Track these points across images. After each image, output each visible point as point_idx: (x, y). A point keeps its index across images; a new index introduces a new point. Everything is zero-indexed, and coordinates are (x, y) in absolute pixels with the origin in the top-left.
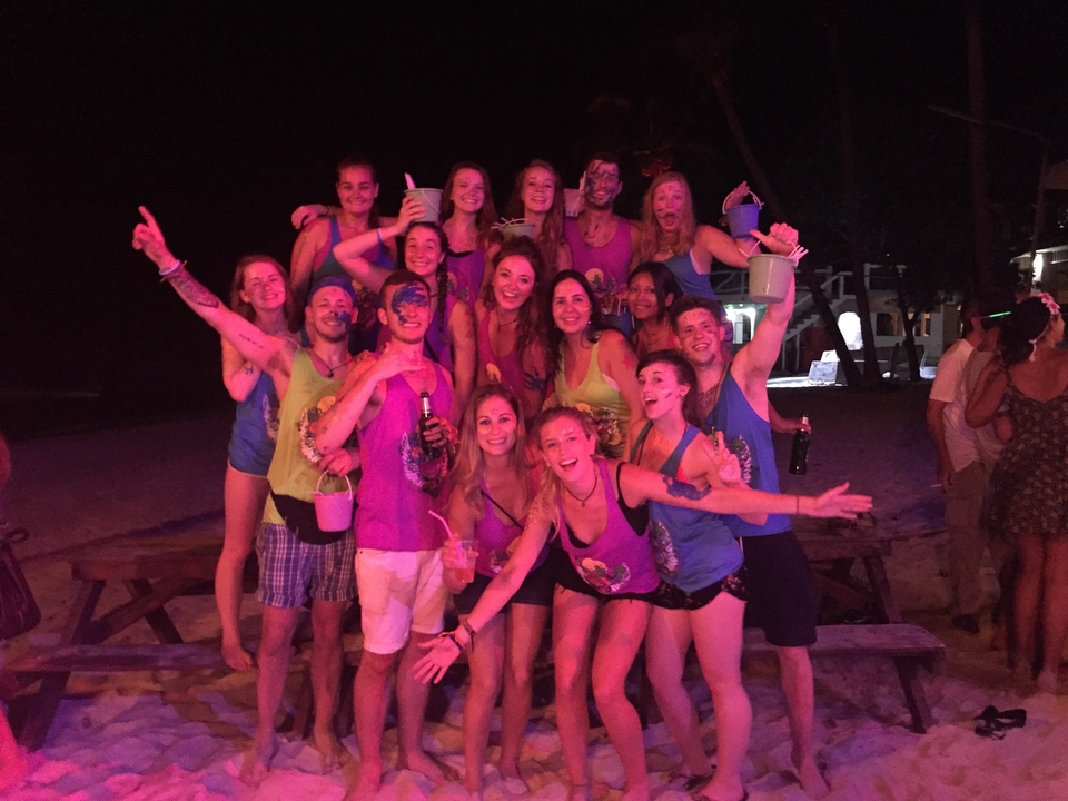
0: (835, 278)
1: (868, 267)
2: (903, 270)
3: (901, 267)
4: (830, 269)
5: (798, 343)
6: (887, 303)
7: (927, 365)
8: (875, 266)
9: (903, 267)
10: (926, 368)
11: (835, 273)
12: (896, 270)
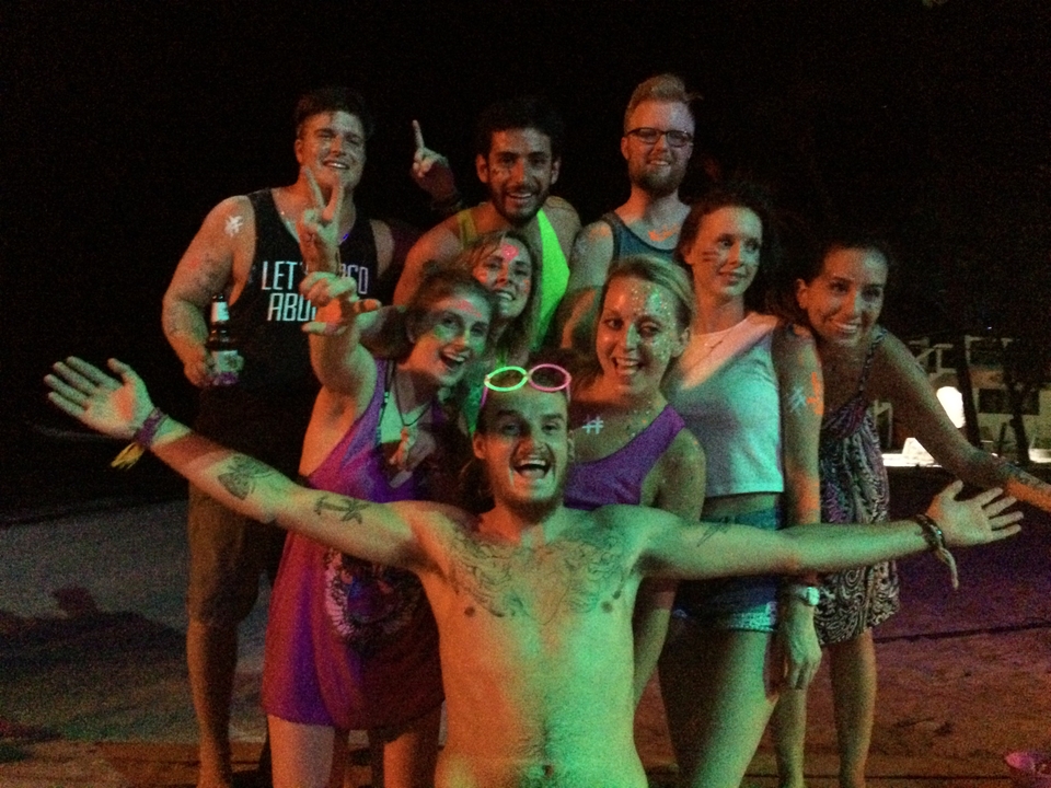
0: (931, 350)
1: (969, 339)
2: (1009, 343)
3: (1006, 341)
4: (925, 341)
5: (890, 420)
6: (991, 378)
7: (1037, 446)
8: (977, 339)
9: (1009, 340)
10: (1036, 450)
11: (931, 346)
12: (1000, 343)
